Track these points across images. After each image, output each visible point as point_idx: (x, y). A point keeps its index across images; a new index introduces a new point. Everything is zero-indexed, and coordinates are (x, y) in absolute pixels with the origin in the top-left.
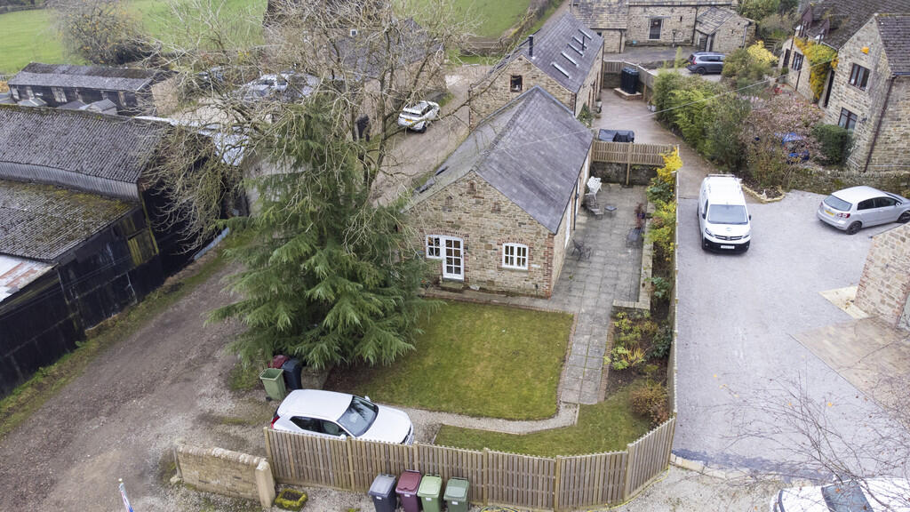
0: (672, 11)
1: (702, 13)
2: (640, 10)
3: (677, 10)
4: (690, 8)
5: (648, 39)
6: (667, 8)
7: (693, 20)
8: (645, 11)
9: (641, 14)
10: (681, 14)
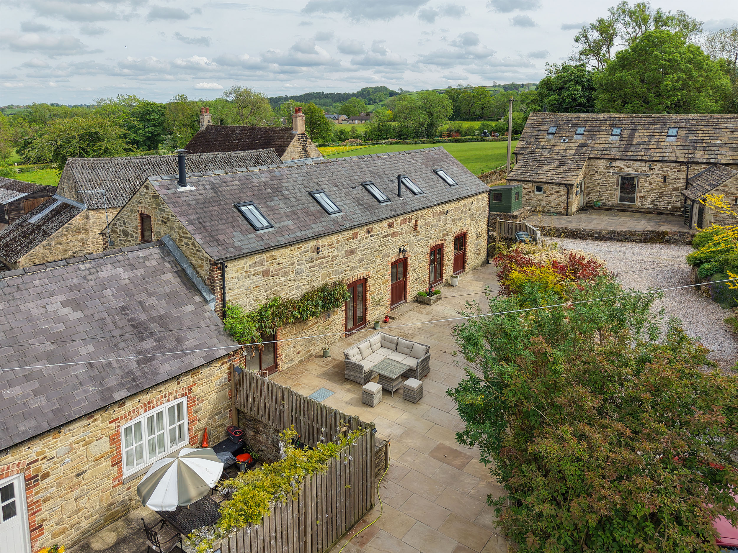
0: (650, 168)
1: (696, 172)
2: (603, 163)
3: (657, 167)
4: (677, 165)
5: (617, 201)
6: (643, 164)
7: (683, 181)
8: (611, 165)
9: (607, 168)
10: (665, 172)
